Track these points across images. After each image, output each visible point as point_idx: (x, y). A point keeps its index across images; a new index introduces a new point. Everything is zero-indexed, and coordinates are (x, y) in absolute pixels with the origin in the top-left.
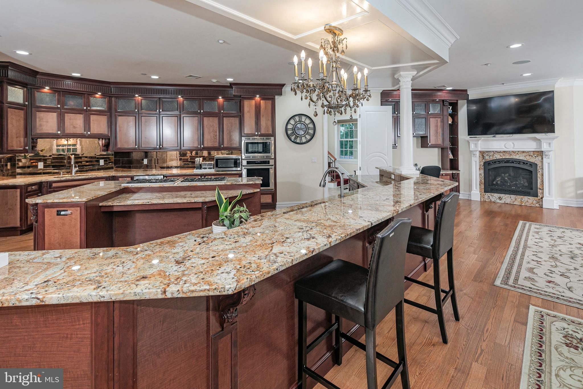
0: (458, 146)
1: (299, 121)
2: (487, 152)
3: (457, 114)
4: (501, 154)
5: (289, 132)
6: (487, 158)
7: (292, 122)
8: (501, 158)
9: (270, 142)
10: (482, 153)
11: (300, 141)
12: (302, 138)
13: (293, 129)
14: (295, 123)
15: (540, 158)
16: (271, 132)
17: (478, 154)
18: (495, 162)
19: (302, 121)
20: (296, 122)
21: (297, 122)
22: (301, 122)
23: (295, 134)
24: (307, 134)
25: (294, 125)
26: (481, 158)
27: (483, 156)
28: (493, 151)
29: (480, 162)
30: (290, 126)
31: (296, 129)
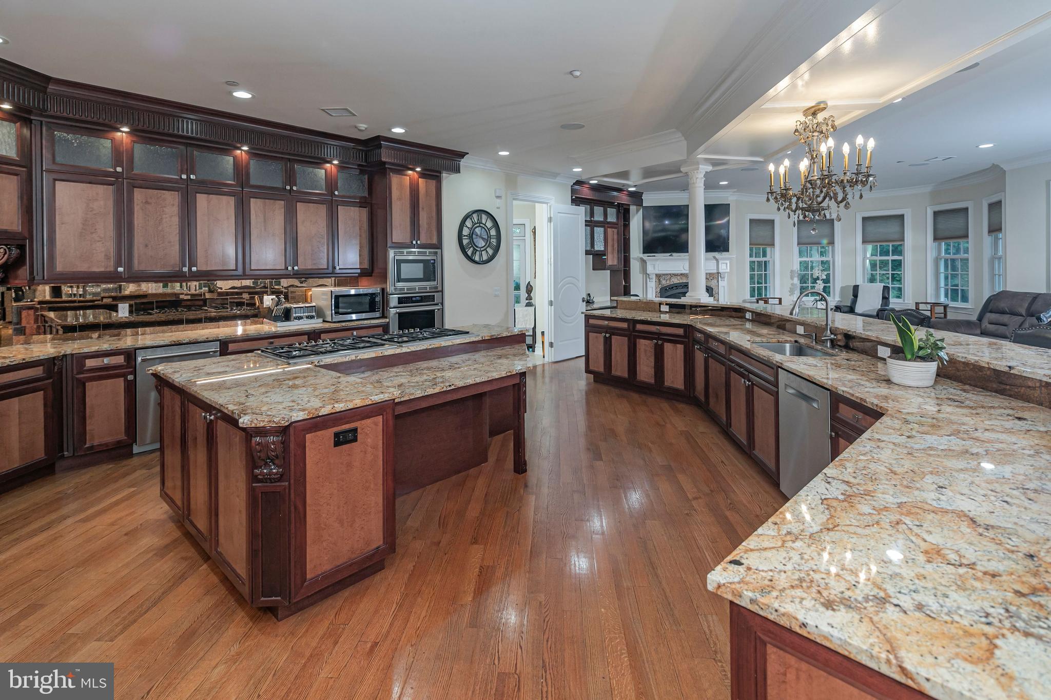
0: (629, 267)
1: (478, 223)
2: (664, 275)
3: (629, 224)
4: (679, 277)
5: (465, 242)
6: (664, 282)
7: (469, 223)
8: (678, 282)
9: (435, 260)
10: (658, 276)
11: (480, 259)
12: (483, 252)
13: (470, 236)
14: (473, 226)
15: (716, 281)
16: (435, 241)
17: (654, 277)
18: (672, 288)
19: (482, 223)
20: (474, 224)
21: (476, 224)
22: (481, 225)
23: (472, 246)
24: (488, 246)
25: (471, 228)
26: (658, 283)
27: (659, 280)
28: (670, 274)
29: (656, 288)
30: (466, 232)
31: (474, 236)
